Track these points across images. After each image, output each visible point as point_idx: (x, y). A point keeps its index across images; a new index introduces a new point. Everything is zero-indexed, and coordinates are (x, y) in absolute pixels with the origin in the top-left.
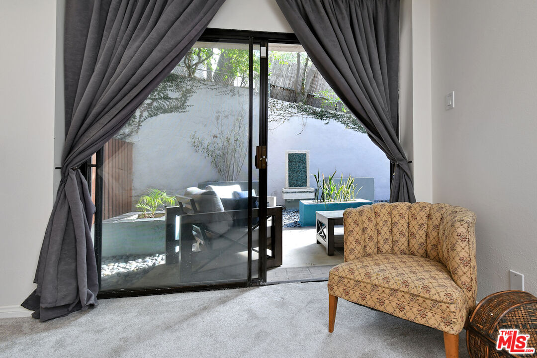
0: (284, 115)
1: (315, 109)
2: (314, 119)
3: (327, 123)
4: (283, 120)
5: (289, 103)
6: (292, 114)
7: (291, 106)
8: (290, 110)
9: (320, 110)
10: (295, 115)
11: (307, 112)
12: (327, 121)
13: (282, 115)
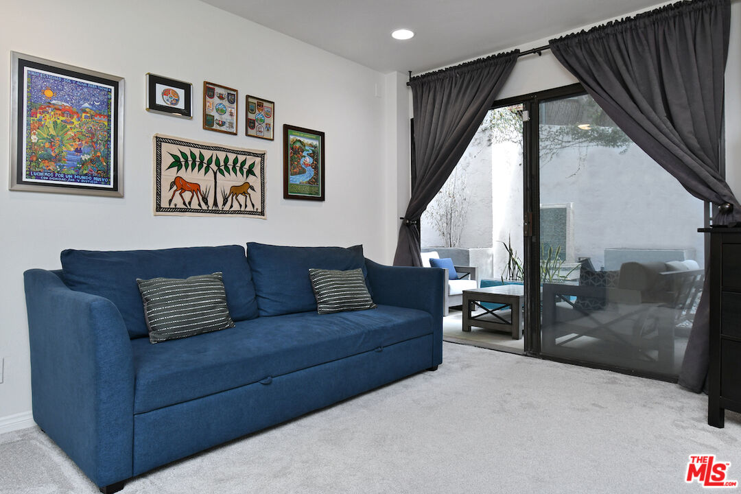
0: (552, 147)
1: (603, 130)
2: (600, 147)
3: (625, 151)
4: (549, 156)
5: (558, 127)
6: (564, 144)
7: (561, 132)
8: (560, 138)
9: (610, 130)
10: (567, 144)
11: (589, 136)
12: (624, 147)
13: (549, 147)
